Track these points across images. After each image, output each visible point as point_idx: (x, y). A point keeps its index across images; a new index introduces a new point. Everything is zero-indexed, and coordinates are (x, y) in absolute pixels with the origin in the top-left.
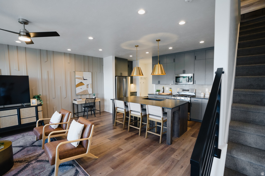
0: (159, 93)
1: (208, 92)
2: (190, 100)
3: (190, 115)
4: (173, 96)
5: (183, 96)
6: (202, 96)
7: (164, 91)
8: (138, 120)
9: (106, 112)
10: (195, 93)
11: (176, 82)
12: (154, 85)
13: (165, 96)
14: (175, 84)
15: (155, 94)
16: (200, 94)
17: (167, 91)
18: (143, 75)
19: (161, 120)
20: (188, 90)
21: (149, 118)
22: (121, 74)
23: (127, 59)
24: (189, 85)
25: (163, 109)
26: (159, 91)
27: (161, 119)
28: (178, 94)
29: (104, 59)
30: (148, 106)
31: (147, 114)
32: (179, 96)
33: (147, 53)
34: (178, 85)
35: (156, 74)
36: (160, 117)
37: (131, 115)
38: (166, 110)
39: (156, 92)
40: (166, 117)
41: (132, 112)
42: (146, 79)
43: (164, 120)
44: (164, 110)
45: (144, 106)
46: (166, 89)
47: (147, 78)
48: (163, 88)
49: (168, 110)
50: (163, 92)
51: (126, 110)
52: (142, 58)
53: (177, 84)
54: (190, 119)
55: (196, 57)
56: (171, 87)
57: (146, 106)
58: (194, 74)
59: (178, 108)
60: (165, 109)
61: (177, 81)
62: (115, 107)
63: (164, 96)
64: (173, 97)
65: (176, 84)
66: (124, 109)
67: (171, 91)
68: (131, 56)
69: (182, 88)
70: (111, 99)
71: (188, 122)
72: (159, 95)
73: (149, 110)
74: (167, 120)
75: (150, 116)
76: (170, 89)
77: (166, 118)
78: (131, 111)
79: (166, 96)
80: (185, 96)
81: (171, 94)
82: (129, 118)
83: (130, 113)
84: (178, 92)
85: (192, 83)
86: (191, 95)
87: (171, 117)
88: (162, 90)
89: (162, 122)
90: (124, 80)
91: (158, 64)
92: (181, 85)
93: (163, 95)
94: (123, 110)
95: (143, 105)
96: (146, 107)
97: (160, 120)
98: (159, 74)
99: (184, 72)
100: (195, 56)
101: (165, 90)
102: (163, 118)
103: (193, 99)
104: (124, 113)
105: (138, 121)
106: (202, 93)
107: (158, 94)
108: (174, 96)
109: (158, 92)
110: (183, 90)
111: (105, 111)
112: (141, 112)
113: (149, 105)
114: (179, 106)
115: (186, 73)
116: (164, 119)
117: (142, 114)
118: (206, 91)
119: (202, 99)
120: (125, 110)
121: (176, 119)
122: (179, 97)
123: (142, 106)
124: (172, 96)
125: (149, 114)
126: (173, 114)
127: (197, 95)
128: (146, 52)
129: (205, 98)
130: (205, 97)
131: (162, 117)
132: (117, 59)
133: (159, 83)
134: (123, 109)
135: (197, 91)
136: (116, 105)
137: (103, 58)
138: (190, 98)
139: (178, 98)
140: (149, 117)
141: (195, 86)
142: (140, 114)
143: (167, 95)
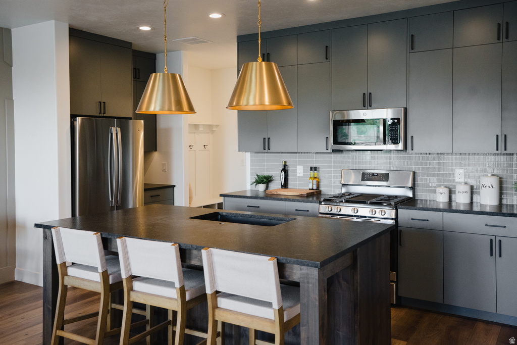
0: (267, 188)
1: (466, 183)
2: (396, 219)
3: (397, 282)
4: (325, 200)
5: (364, 203)
6: (441, 198)
7: (290, 182)
8: (170, 318)
9: (21, 283)
10: (413, 188)
11: (336, 142)
12: (248, 155)
13: (290, 200)
14: (330, 150)
15: (249, 194)
16: (434, 192)
17: (301, 181)
18: (191, 109)
19: (273, 318)
20: (385, 177)
21: (217, 312)
22: (102, 105)
23: (130, 44)
24: (387, 155)
25: (281, 268)
26: (267, 180)
27: (270, 314)
28: (344, 191)
29: (14, 32)
30: (210, 256)
31: (209, 291)
32: (348, 201)
33: (215, 16)
34: (344, 155)
35: (251, 102)
36: (269, 305)
37: (135, 298)
38: (297, 273)
39: (253, 187)
40: (295, 305)
41: (137, 285)
42: (213, 132)
43: (285, 319)
44: (287, 273)
45: (195, 252)
46: (296, 171)
47: (217, 126)
48: (285, 169)
49: (305, 270)
50: (285, 186)
51: (111, 278)
52: (195, 41)
53: (340, 151)
54: (398, 298)
55: (416, 39)
56: (314, 165)
57: (204, 252)
58: (406, 109)
59: (346, 261)
60: (288, 266)
61: (340, 140)
62: (58, 262)
63: (288, 203)
64: (324, 208)
65: (334, 151)
66: (100, 270)
67: (315, 181)
68: (145, 28)
69: (358, 166)
70: (37, 226)
71: (394, 312)
72: (268, 196)
73: (219, 273)
74: (303, 320)
75: (223, 302)
76: (312, 174)
77: (297, 310)
78: (133, 278)
79: (294, 200)
80: (374, 200)
81: (315, 195)
82: (125, 309)
83: (131, 289)
84: (344, 185)
85: (400, 146)
86: (396, 197)
87: (317, 304)
88: (279, 178)
89: (276, 330)
90: (116, 132)
91: (260, 59)
92: (354, 153)
93: (281, 200)
94: (97, 277)
95: (190, 250)
96: (201, 260)
97: (270, 320)
98: (262, 104)
99: (367, 102)
100: (412, 36)
101: (290, 178)
102: (281, 311)
103: (406, 214)
104: (99, 288)
105: (169, 322)
106: (439, 186)
107: (261, 195)
108: (328, 201)
109: (261, 187)
110: (366, 177)
111: (17, 278)
112: (178, 285)
113: (215, 251)
114: (353, 251)
115: (373, 105)
116: (285, 313)
117: (182, 291)
118: (457, 180)
119: (443, 211)
120: (105, 275)
121: (342, 308)
122: (348, 204)
123: (184, 254)
124: (320, 203)
125: (217, 292)
126: (329, 286)
127: (420, 195)
128: (212, 12)
129: (454, 208)
130: (454, 204)
131: (276, 306)
132: (77, 35)
133: (266, 145)
134: (94, 269)
135: (419, 181)
136: (63, 254)
137: (11, 30)
138: (394, 211)
139: (347, 209)
140: (215, 307)
141: (410, 158)
142: (174, 293)
143: (301, 196)
